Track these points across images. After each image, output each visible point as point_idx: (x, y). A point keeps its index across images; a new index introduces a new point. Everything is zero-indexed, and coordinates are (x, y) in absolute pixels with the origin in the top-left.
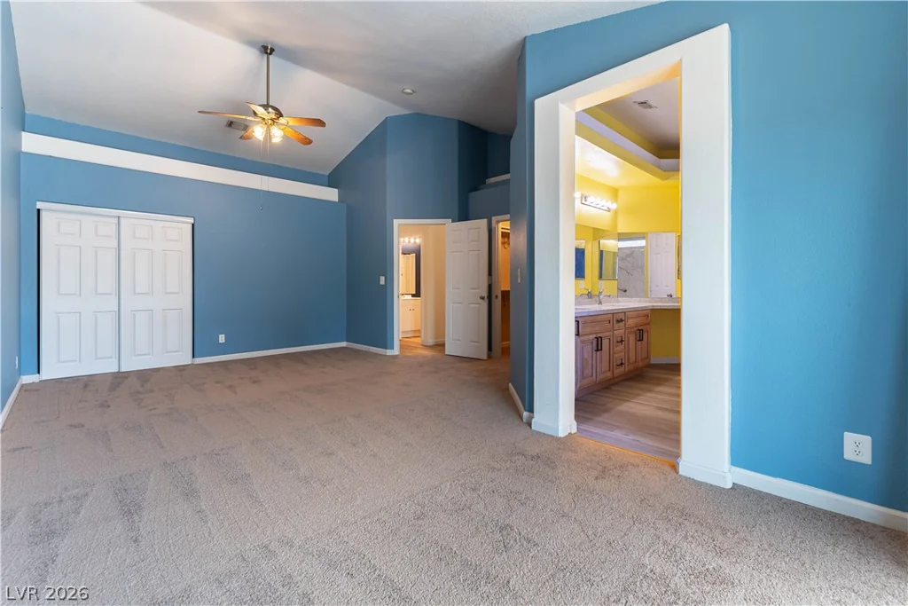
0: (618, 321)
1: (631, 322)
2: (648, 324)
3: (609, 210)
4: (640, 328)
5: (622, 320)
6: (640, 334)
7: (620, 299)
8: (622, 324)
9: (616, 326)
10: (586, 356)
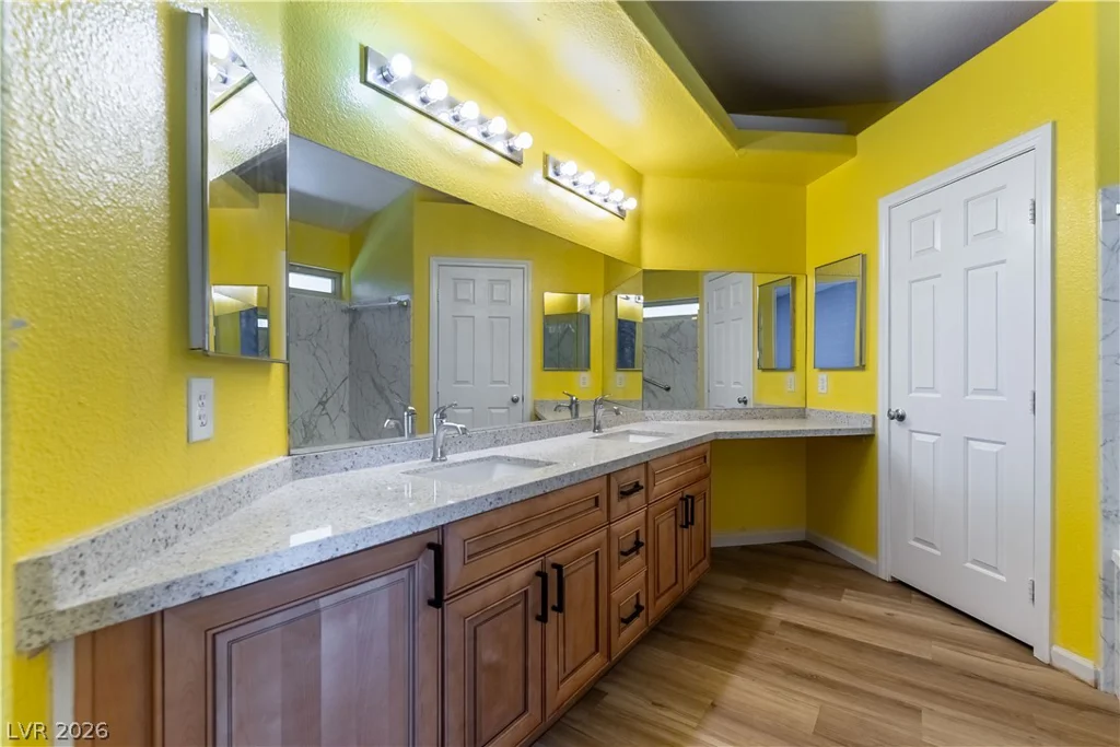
0: (624, 494)
1: (662, 485)
2: (707, 475)
3: (621, 214)
4: (688, 492)
5: (637, 487)
6: (687, 510)
7: (648, 413)
8: (638, 498)
9: (620, 507)
10: (489, 655)
